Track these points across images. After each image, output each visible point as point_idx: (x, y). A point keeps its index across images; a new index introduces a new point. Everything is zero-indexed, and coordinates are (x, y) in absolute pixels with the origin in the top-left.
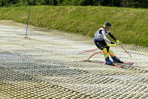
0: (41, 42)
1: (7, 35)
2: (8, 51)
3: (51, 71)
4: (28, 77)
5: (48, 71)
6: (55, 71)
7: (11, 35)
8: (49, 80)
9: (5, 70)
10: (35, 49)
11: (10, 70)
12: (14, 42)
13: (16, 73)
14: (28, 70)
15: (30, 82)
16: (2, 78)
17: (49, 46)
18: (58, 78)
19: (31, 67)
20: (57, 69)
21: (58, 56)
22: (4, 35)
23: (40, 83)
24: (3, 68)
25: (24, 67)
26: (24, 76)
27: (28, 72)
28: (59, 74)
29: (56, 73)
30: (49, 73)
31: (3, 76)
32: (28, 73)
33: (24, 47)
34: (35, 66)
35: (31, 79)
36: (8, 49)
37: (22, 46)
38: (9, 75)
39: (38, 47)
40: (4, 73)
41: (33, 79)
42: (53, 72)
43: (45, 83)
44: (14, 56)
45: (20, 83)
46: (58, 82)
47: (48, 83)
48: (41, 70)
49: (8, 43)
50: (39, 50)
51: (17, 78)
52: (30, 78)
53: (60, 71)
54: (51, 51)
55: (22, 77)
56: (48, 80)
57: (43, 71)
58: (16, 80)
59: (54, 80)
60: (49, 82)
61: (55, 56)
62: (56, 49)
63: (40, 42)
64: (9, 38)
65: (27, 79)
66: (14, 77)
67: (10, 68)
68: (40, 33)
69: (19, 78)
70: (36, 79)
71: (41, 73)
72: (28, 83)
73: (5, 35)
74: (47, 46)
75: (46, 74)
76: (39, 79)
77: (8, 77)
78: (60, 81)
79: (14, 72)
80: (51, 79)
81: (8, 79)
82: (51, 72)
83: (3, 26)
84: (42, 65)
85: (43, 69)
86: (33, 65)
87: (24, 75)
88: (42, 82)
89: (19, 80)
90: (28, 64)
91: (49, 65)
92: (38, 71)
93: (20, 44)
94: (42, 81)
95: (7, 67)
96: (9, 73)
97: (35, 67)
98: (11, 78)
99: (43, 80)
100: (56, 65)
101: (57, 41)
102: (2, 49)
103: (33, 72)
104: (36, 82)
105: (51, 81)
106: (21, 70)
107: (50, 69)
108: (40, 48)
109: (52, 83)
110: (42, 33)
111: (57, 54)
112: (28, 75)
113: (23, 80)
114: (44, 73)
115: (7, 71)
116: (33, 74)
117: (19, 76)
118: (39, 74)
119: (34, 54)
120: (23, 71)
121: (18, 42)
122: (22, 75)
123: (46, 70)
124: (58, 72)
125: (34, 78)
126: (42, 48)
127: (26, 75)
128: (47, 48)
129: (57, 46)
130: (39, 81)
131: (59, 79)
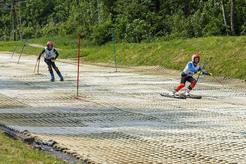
0: (211, 101)
1: (151, 91)
2: (154, 116)
3: (226, 144)
4: (188, 153)
5: (222, 145)
6: (234, 144)
7: (157, 91)
8: (224, 157)
9: (150, 144)
10: (200, 112)
11: (158, 145)
12: (163, 102)
13: (169, 148)
14: (189, 143)
15: (192, 160)
16: (147, 156)
17: (226, 107)
18: (237, 153)
19: (194, 139)
20: (237, 140)
21: (241, 122)
22: (145, 91)
23: (209, 162)
24: (147, 142)
25: (182, 139)
26: (182, 152)
27: (189, 146)
28: (240, 147)
29: (235, 146)
30: (223, 147)
31: (147, 153)
32: (188, 148)
33: (180, 109)
34: (201, 137)
35: (193, 157)
36: (153, 113)
37: (178, 109)
38: (157, 151)
39: (206, 109)
40: (148, 149)
41: (196, 156)
42: (230, 145)
43: (217, 161)
44: (164, 124)
45: (175, 161)
46: (237, 159)
47: (222, 161)
48: (210, 143)
49: (153, 103)
50: (207, 114)
51: (169, 155)
52: (191, 155)
53: (243, 144)
54: (229, 115)
55: (179, 153)
56: (221, 157)
57: (214, 144)
58: (169, 158)
59: (232, 157)
60: (224, 159)
61: (234, 122)
62: (237, 111)
63: (209, 101)
64: (154, 95)
65: (187, 156)
66: (166, 154)
67: (158, 141)
68: (210, 85)
69: (174, 154)
70: (201, 156)
71: (210, 148)
72: (188, 161)
73: (147, 92)
74: (221, 107)
75: (219, 148)
76: (207, 155)
77: (156, 153)
78: (241, 157)
79: (165, 147)
80: (226, 156)
81: (156, 156)
82: (227, 146)
83: (143, 76)
84: (212, 136)
85: (213, 142)
86: (197, 136)
87: (182, 150)
88: (211, 160)
89: (174, 157)
90: (189, 134)
91: (223, 135)
92: (205, 144)
93: (174, 105)
94: (211, 158)
95: (153, 140)
96: (156, 149)
97: (199, 139)
98: (160, 155)
99: (213, 157)
100: (236, 135)
101: (239, 98)
102: (144, 113)
103: (197, 146)
104: (202, 160)
105: (227, 158)
106: (176, 144)
107: (225, 141)
108: (209, 110)
109: (228, 160)
110: (213, 85)
111: (239, 119)
112: (189, 150)
113: (180, 158)
114: (214, 147)
115: (154, 146)
116: (197, 148)
117: (174, 152)
118: (206, 148)
119: (199, 120)
120: (180, 145)
121: (170, 102)
122: (178, 150)
123: (218, 143)
124: (239, 145)
125: (198, 155)
126: (212, 111)
127: (184, 151)
128: (222, 109)
129: (240, 106)
130: (206, 159)
131: (240, 155)
